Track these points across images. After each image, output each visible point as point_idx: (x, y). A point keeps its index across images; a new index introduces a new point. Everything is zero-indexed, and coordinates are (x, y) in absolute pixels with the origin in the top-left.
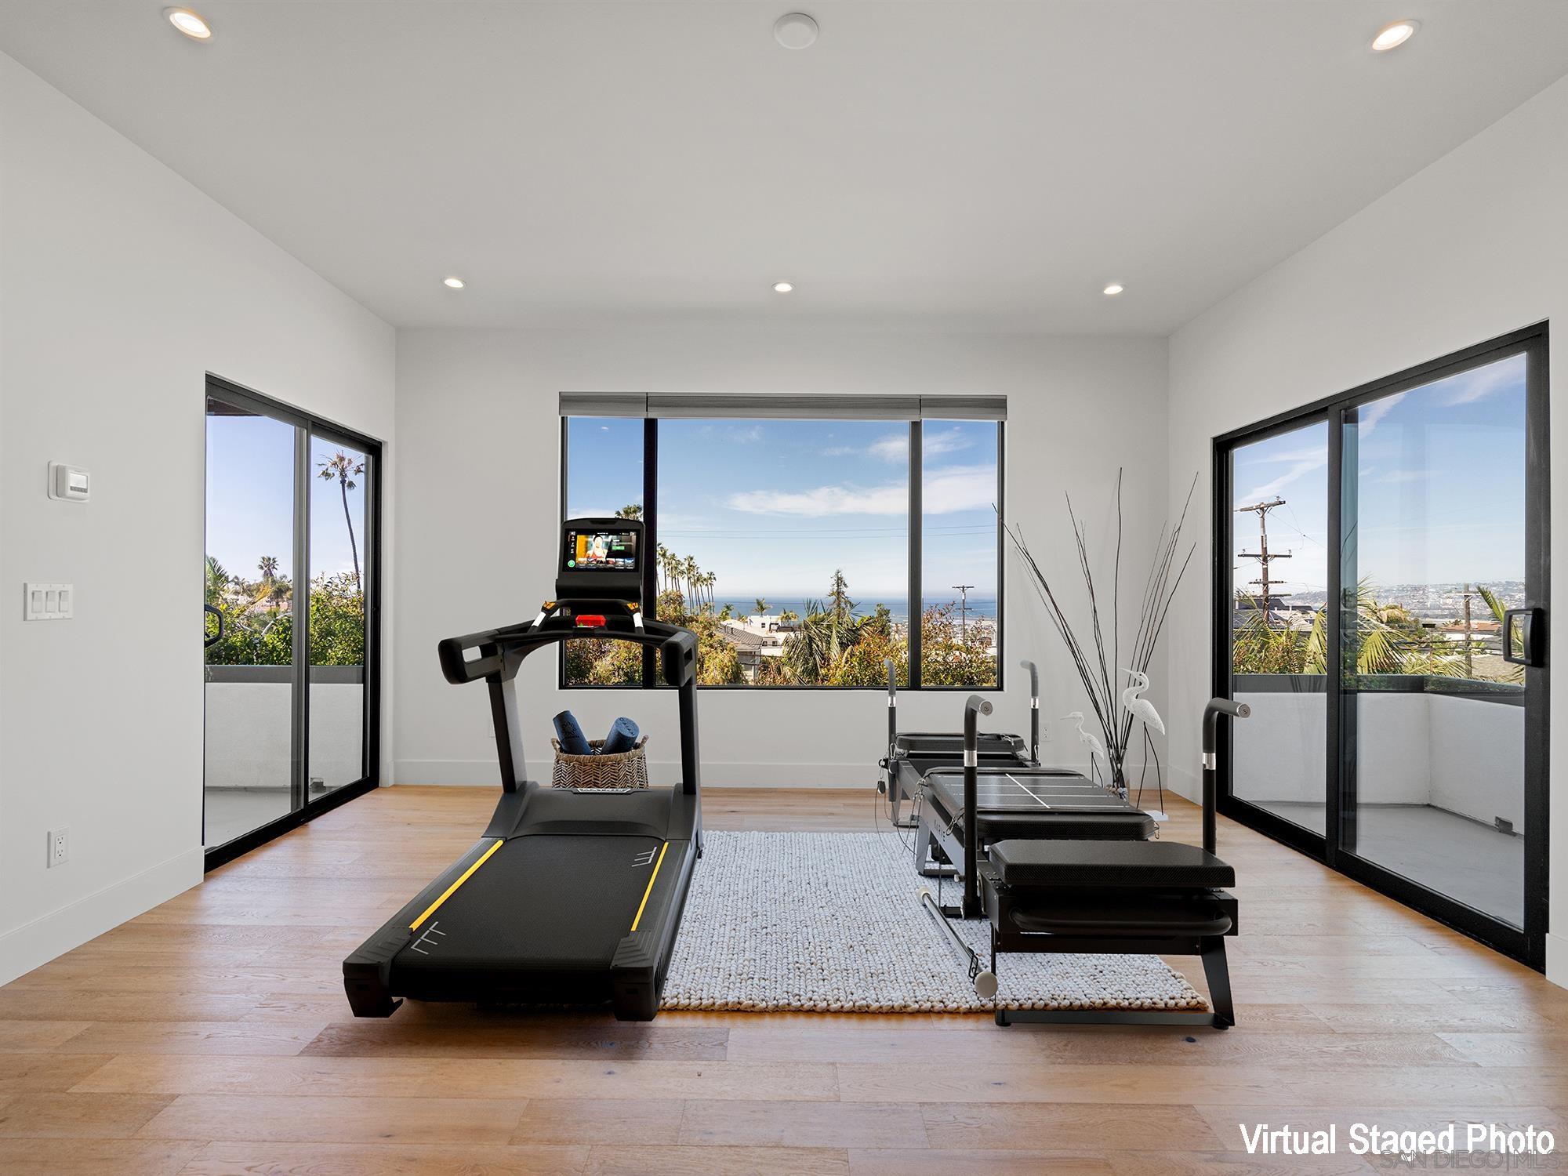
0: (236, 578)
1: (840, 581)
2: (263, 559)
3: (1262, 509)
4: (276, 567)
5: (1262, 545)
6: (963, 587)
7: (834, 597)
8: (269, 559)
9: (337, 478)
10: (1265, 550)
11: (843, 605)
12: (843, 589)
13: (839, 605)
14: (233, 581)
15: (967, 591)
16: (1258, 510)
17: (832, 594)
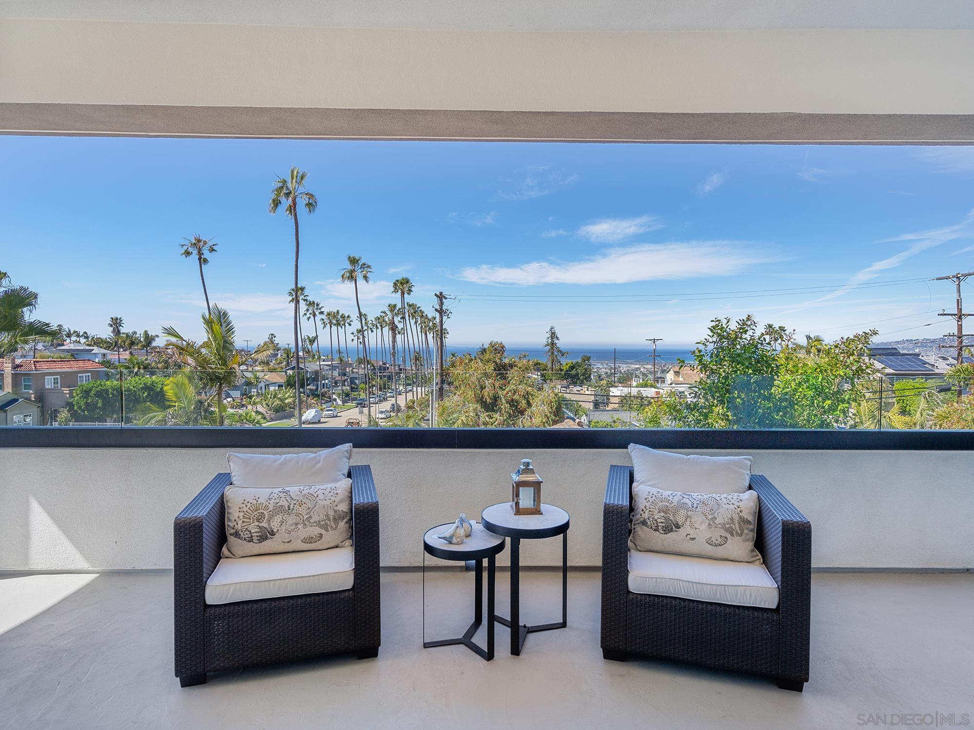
0: (85, 333)
1: (553, 335)
2: (112, 318)
3: (958, 278)
4: (122, 325)
5: (958, 306)
6: (654, 340)
7: (549, 347)
8: (117, 319)
9: (195, 256)
10: (960, 310)
11: (556, 353)
12: (556, 341)
13: (552, 353)
14: (82, 335)
15: (657, 342)
16: (955, 279)
17: (548, 345)
